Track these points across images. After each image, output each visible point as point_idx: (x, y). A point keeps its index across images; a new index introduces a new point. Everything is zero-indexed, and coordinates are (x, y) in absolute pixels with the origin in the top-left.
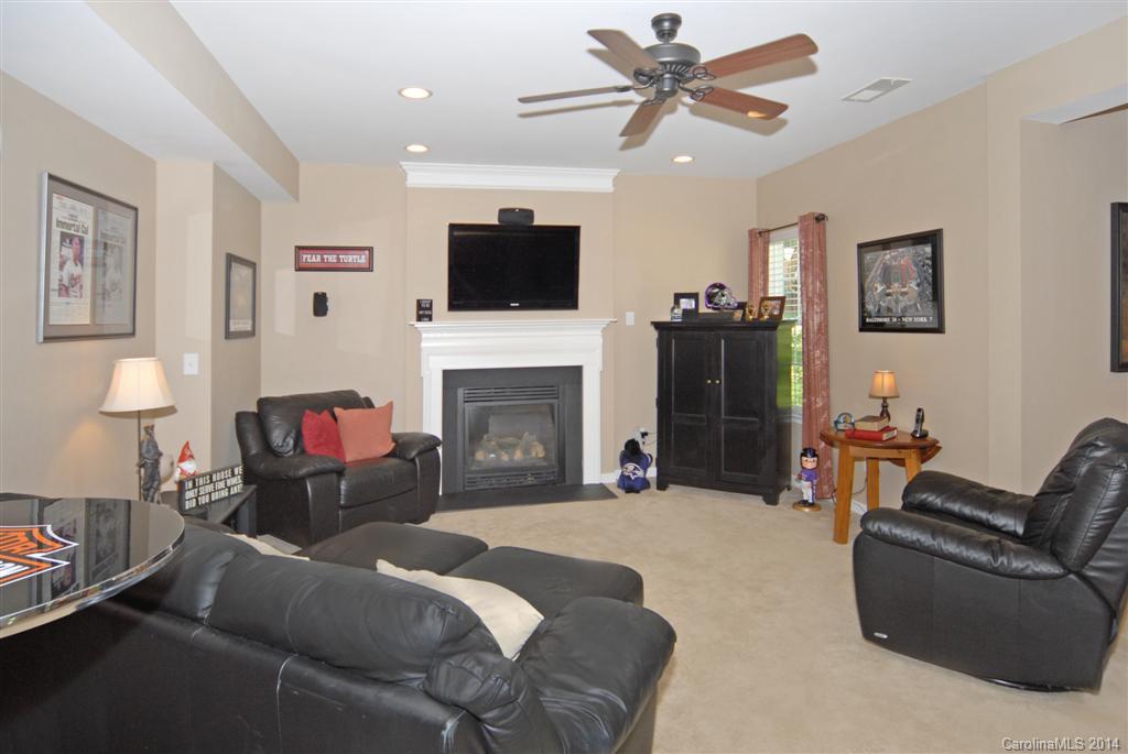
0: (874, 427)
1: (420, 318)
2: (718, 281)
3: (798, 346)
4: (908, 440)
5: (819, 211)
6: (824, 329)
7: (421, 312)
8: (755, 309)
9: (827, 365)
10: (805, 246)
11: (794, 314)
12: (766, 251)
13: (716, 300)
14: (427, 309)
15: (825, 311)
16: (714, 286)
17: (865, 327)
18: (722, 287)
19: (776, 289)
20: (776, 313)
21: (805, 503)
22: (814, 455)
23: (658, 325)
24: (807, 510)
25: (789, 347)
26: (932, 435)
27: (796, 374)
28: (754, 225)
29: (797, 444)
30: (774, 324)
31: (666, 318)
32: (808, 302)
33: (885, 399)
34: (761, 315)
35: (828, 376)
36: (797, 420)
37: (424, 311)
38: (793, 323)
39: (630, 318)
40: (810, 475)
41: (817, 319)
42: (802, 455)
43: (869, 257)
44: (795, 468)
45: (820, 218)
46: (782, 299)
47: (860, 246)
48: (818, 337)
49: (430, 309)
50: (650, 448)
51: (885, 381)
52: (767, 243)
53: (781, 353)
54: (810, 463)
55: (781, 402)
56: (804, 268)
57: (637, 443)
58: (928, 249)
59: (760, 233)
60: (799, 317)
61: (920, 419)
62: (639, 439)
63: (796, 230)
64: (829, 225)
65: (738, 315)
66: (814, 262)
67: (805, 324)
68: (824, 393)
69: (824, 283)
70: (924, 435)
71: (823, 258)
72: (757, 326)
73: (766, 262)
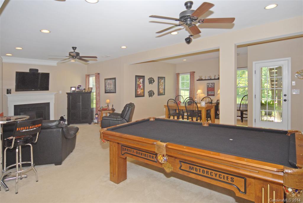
0: (106, 108)
1: (8, 93)
2: (80, 85)
3: (95, 96)
4: (111, 109)
5: (98, 73)
6: (99, 93)
7: (8, 92)
8: (87, 90)
9: (100, 99)
10: (96, 78)
11: (94, 90)
12: (89, 79)
13: (79, 88)
14: (10, 91)
15: (99, 90)
16: (79, 86)
17: (106, 93)
18: (80, 86)
19: (91, 86)
20: (91, 90)
21: (96, 123)
22: (97, 115)
23: (67, 93)
24: (96, 124)
25: (93, 96)
26: (114, 108)
27: (95, 101)
28: (87, 74)
29: (95, 113)
30: (91, 92)
31: (69, 92)
32: (96, 88)
33: (108, 104)
34: (88, 91)
35: (100, 101)
36: (95, 110)
37: (9, 92)
38: (94, 92)
39: (60, 92)
40: (97, 118)
41: (98, 91)
42: (96, 115)
43: (106, 81)
44: (94, 118)
45: (99, 74)
46: (92, 88)
47: (105, 79)
48: (98, 94)
49: (11, 91)
50: (66, 118)
51: (108, 101)
52: (89, 77)
53: (92, 98)
54: (97, 116)
55: (92, 107)
56: (96, 82)
57: (63, 117)
58: (114, 80)
59: (88, 75)
60: (95, 91)
61: (113, 106)
62: (63, 116)
63: (94, 75)
64: (100, 75)
65: (84, 91)
66: (97, 81)
67: (96, 92)
68: (99, 104)
69: (99, 85)
70: (113, 108)
71: (99, 81)
72: (87, 93)
73: (89, 81)
